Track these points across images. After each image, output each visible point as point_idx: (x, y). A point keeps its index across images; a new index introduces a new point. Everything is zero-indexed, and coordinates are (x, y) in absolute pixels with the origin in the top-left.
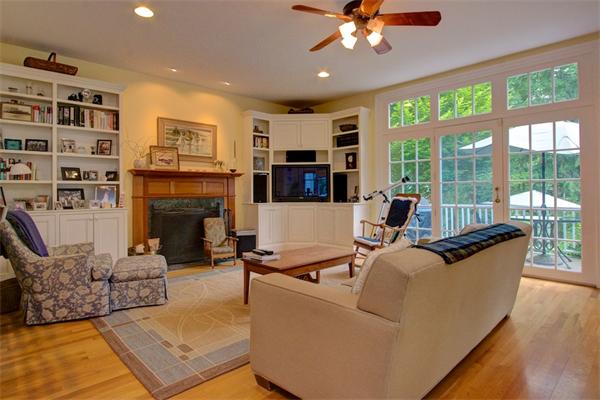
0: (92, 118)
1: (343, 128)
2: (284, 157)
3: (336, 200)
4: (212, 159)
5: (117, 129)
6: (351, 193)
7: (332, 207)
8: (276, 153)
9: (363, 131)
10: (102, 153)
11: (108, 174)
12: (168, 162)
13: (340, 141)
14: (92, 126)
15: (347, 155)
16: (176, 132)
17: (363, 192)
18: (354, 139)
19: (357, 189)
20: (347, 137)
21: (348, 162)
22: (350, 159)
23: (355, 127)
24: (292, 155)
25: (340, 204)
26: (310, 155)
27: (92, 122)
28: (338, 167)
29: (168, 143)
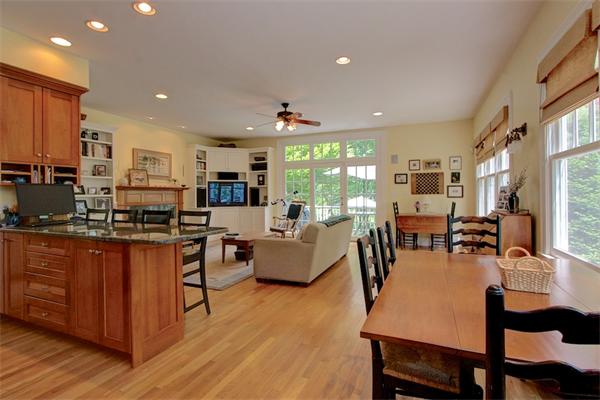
0: (93, 150)
1: (256, 159)
2: (216, 176)
3: (252, 205)
4: (168, 178)
5: (110, 157)
6: (261, 200)
7: (249, 209)
8: (211, 173)
9: (270, 161)
10: (99, 174)
11: (102, 189)
12: (141, 180)
13: (254, 167)
14: (93, 155)
15: (259, 176)
16: (145, 159)
17: (270, 200)
18: (264, 167)
19: (266, 198)
20: (259, 165)
21: (259, 181)
22: (261, 179)
23: (264, 159)
24: (221, 175)
25: (255, 208)
26: (234, 176)
27: (93, 153)
28: (253, 183)
29: (140, 167)
